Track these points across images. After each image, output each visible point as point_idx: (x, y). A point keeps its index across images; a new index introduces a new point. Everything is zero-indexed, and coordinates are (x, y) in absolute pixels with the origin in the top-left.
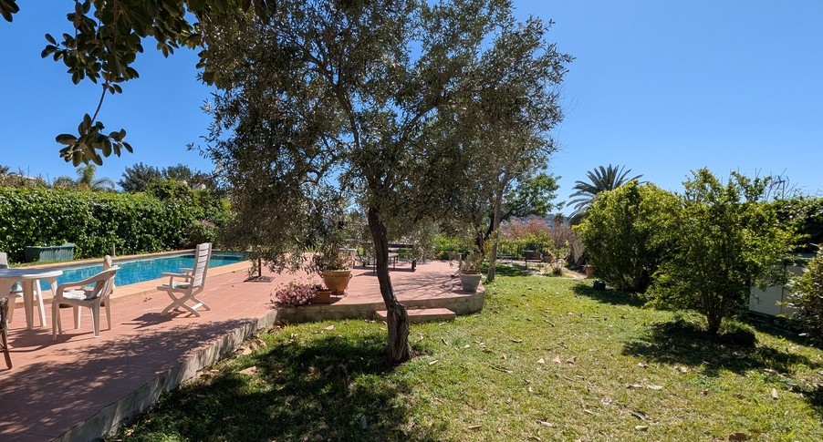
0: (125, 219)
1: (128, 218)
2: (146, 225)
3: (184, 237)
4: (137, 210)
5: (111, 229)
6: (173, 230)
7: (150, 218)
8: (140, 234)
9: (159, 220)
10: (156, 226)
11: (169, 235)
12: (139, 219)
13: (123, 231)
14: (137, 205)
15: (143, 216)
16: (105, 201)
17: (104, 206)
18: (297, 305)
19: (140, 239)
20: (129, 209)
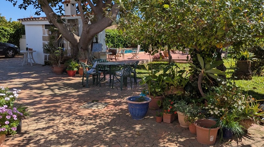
0: (113, 38)
1: (114, 37)
2: (119, 40)
3: (129, 44)
4: (116, 35)
5: (109, 41)
6: (126, 41)
7: (119, 37)
8: (117, 43)
9: (122, 38)
10: (121, 40)
11: (125, 43)
12: (117, 38)
13: (112, 41)
14: (116, 33)
15: (118, 37)
16: (108, 32)
17: (108, 34)
18: (157, 58)
19: (117, 44)
20: (114, 34)
